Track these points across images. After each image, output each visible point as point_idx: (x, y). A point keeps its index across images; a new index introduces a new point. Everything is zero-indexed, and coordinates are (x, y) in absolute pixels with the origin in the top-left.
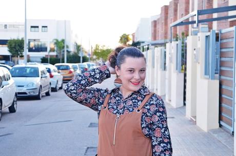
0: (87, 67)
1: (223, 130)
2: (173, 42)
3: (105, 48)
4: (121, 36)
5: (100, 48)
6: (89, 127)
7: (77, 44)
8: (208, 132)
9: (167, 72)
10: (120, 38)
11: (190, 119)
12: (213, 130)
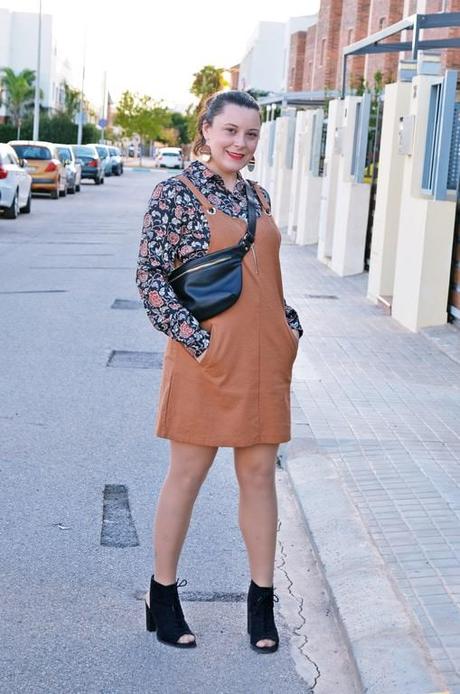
0: (96, 157)
1: (455, 330)
2: (347, 98)
3: (150, 106)
4: (198, 71)
5: (137, 103)
6: (113, 307)
7: (66, 87)
8: (419, 333)
9: (326, 180)
10: (195, 78)
11: (376, 302)
12: (431, 327)
